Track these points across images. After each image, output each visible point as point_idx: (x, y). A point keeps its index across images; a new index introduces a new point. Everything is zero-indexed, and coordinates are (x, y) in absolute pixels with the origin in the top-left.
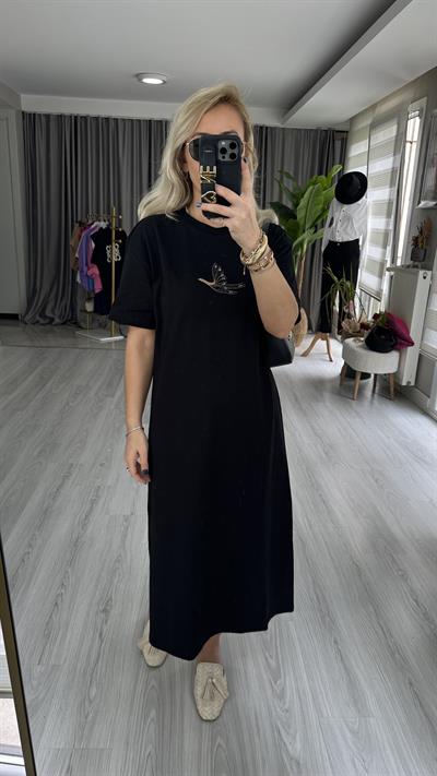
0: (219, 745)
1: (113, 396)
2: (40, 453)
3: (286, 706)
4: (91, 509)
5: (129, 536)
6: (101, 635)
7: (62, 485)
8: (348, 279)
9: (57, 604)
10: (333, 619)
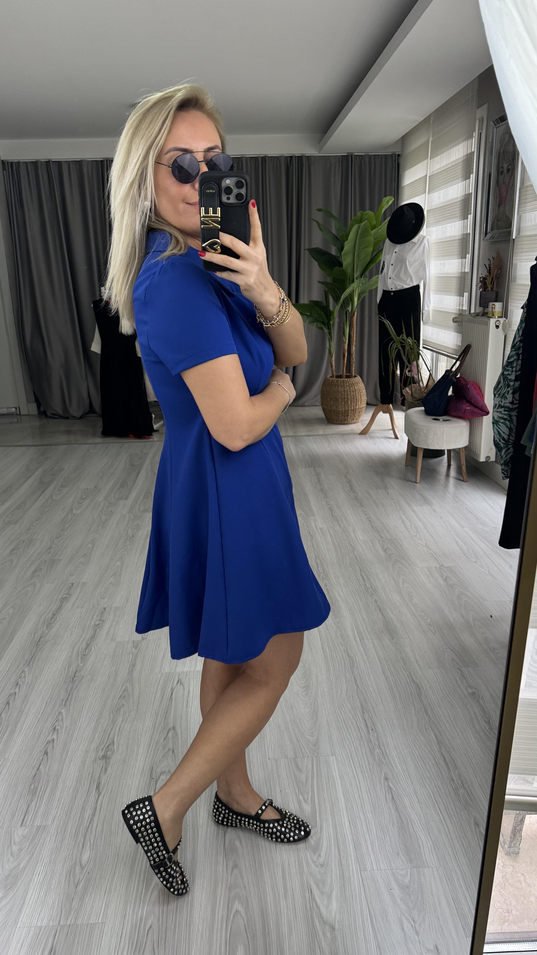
0: (236, 910)
1: (126, 499)
2: (34, 572)
3: (321, 860)
4: (93, 637)
5: (138, 667)
6: (98, 787)
7: (60, 608)
8: (409, 335)
9: (46, 753)
10: (384, 751)
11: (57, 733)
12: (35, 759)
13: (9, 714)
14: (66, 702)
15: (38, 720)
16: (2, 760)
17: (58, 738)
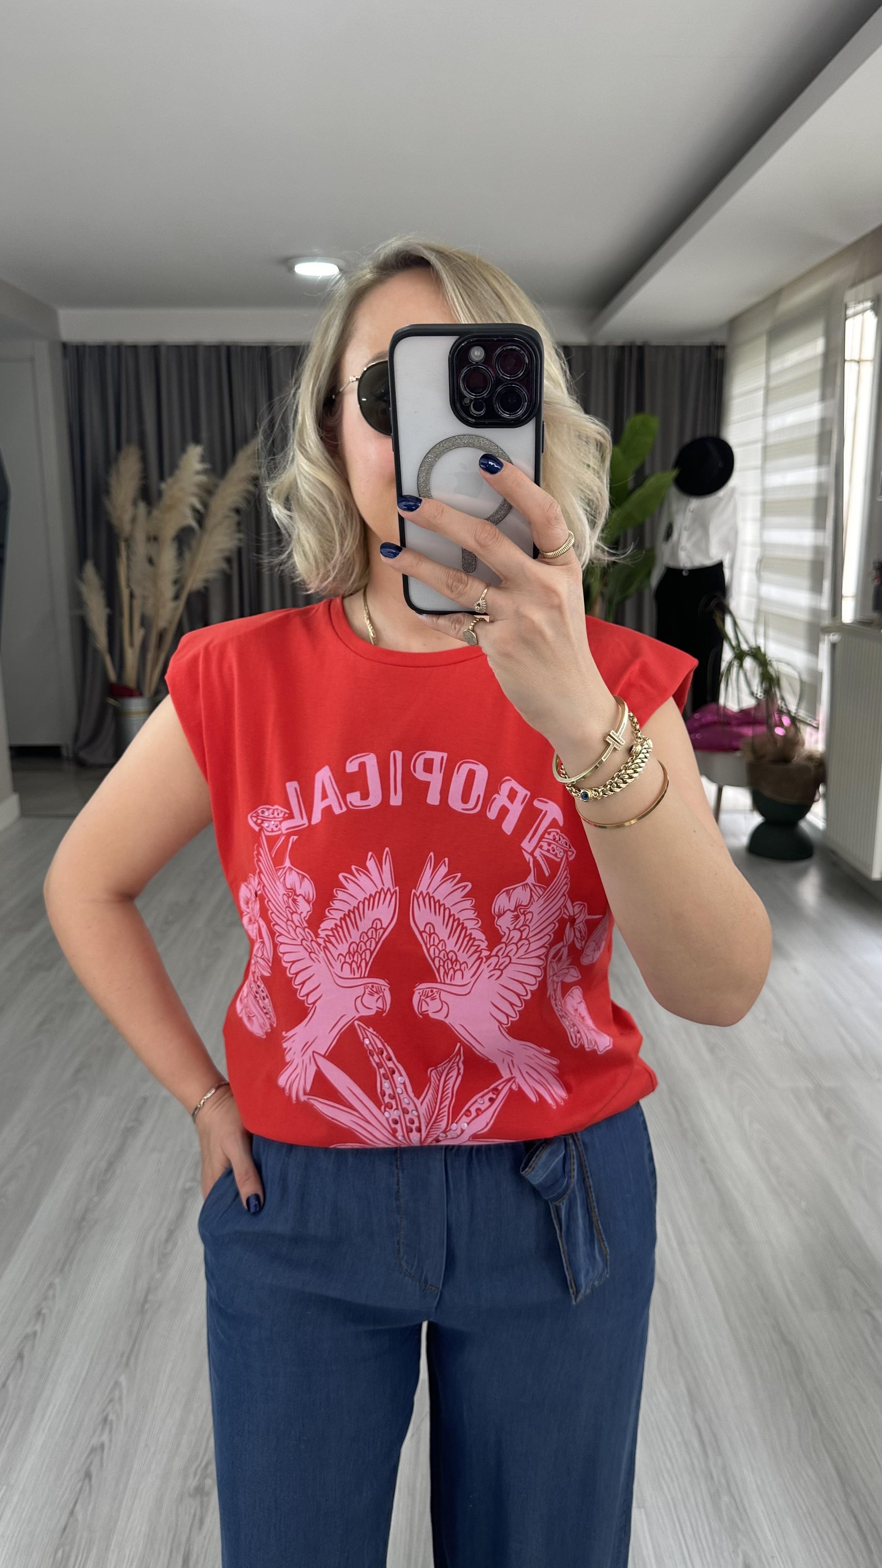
2: (78, 1070)
9: (88, 1475)
10: (738, 1500)
11: (111, 1431)
12: (66, 1489)
13: (20, 1381)
14: (129, 1358)
15: (76, 1397)
16: (4, 1487)
17: (111, 1441)
